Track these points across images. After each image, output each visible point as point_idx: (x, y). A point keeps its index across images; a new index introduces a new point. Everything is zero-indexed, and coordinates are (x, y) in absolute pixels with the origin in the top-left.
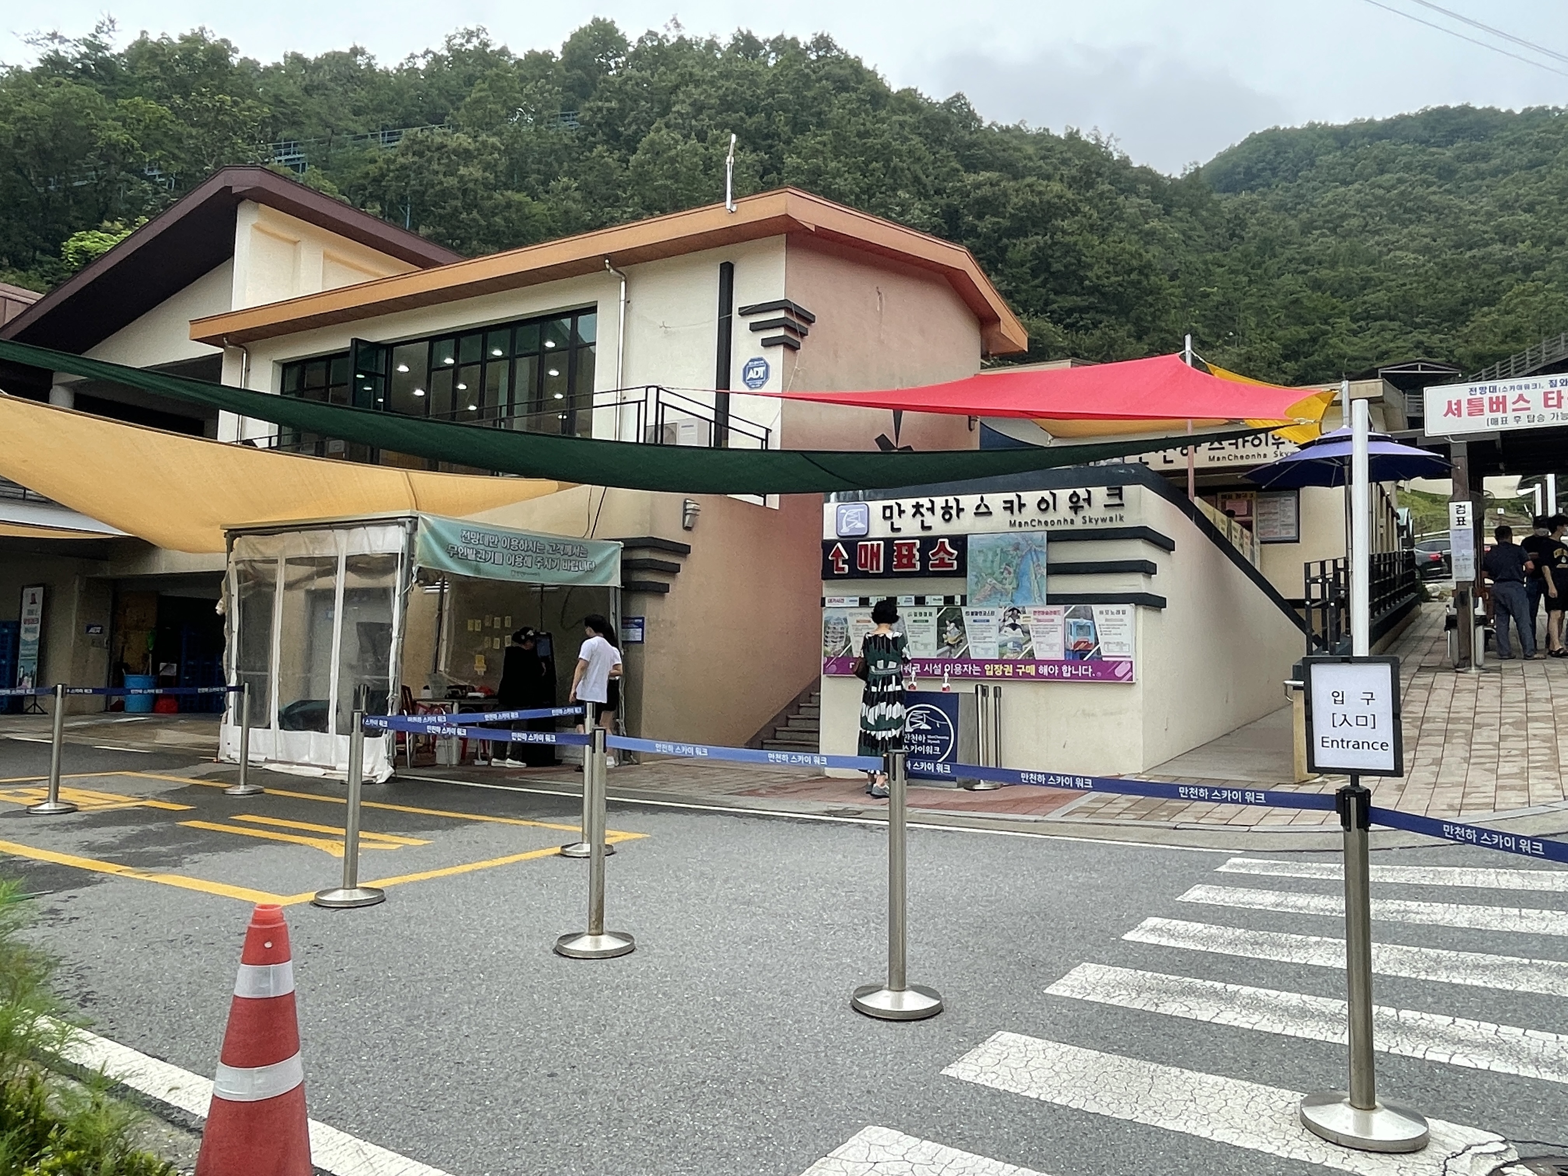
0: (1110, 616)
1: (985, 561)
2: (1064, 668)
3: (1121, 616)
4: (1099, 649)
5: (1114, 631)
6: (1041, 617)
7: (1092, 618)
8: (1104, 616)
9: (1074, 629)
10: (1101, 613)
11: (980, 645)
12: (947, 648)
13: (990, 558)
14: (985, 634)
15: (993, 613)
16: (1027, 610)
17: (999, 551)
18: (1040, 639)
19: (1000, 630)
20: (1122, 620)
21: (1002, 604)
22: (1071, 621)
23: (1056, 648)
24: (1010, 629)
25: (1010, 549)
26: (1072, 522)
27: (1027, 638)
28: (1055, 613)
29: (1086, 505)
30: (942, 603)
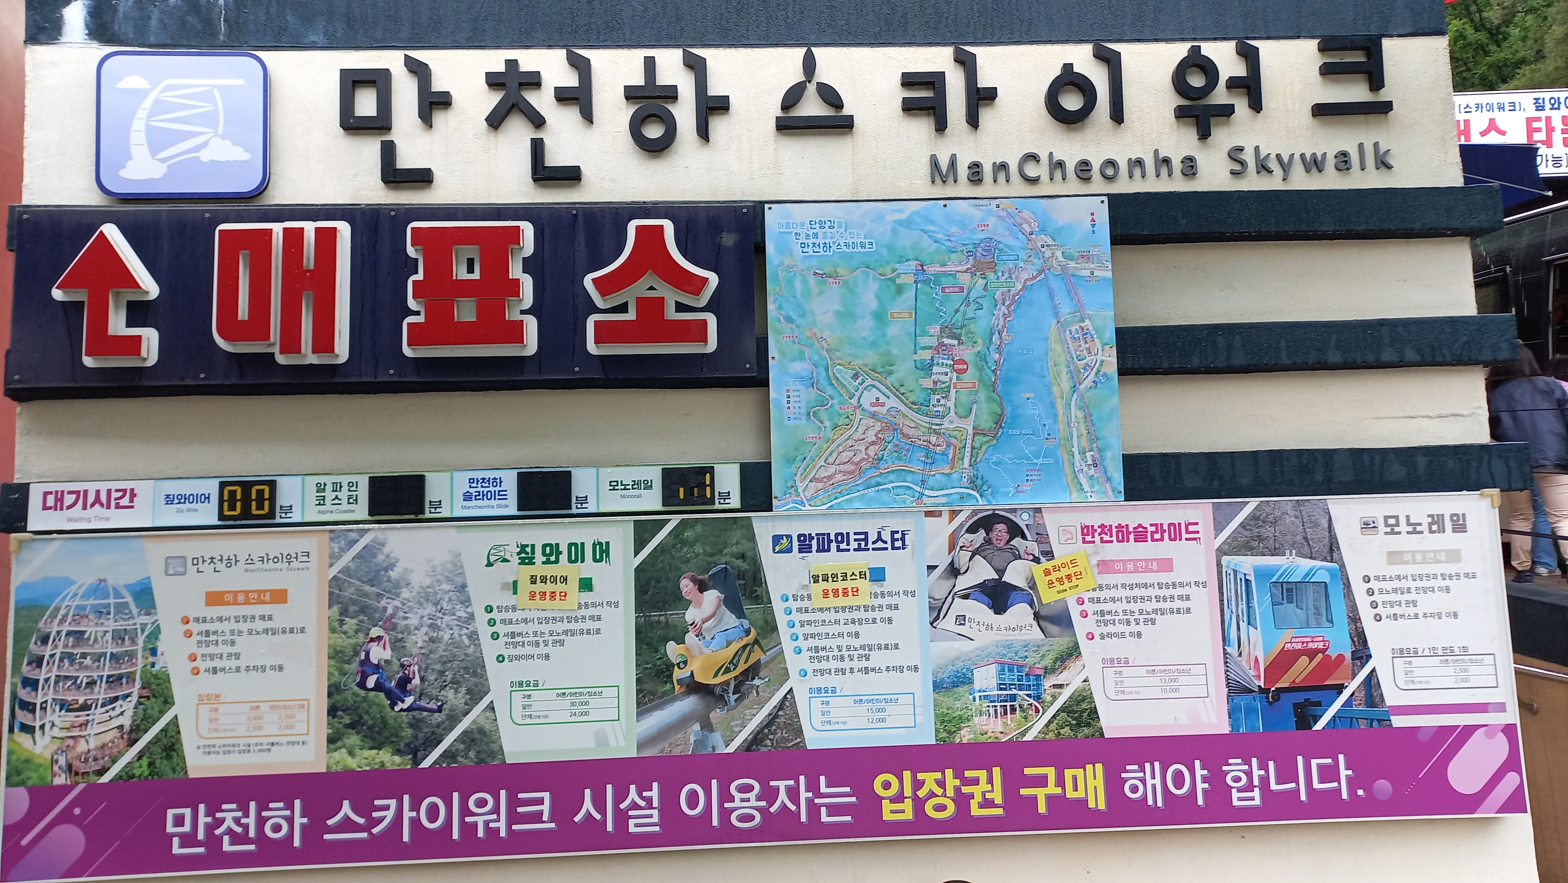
0: (1404, 542)
1: (846, 315)
2: (1234, 768)
3: (1448, 539)
4: (1371, 681)
5: (1427, 602)
6: (1115, 551)
7: (1332, 550)
8: (1381, 541)
9: (1262, 603)
10: (1368, 526)
11: (850, 684)
12: (688, 704)
13: (869, 300)
14: (870, 634)
15: (898, 540)
16: (1052, 522)
17: (906, 274)
18: (1116, 648)
19: (937, 612)
20: (1454, 556)
21: (933, 498)
22: (1247, 564)
23: (1192, 685)
24: (978, 610)
25: (957, 264)
26: (1190, 167)
27: (1061, 643)
28: (1175, 532)
29: (1241, 106)
30: (652, 500)
